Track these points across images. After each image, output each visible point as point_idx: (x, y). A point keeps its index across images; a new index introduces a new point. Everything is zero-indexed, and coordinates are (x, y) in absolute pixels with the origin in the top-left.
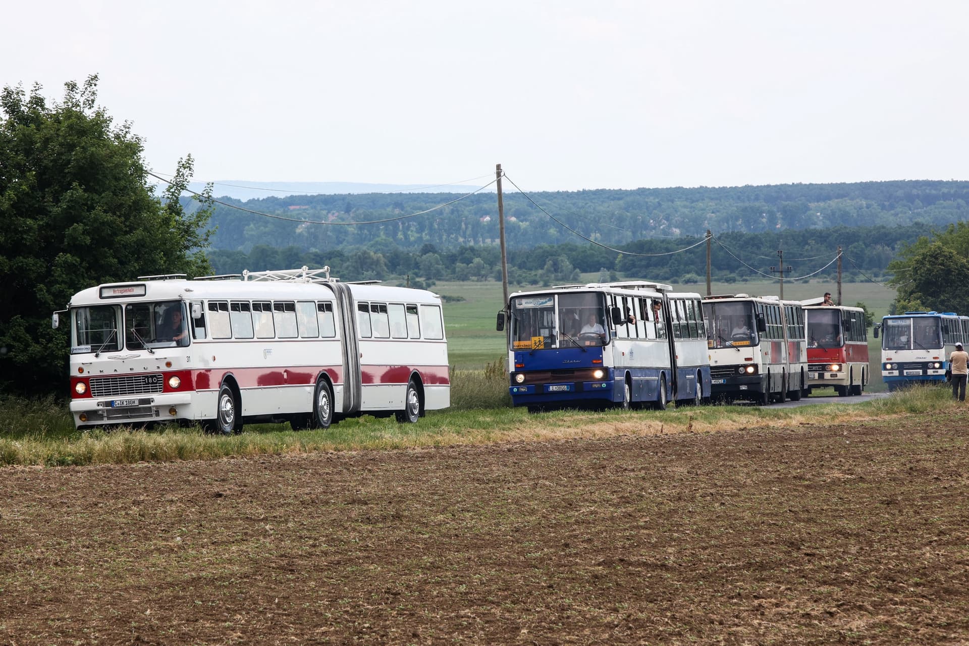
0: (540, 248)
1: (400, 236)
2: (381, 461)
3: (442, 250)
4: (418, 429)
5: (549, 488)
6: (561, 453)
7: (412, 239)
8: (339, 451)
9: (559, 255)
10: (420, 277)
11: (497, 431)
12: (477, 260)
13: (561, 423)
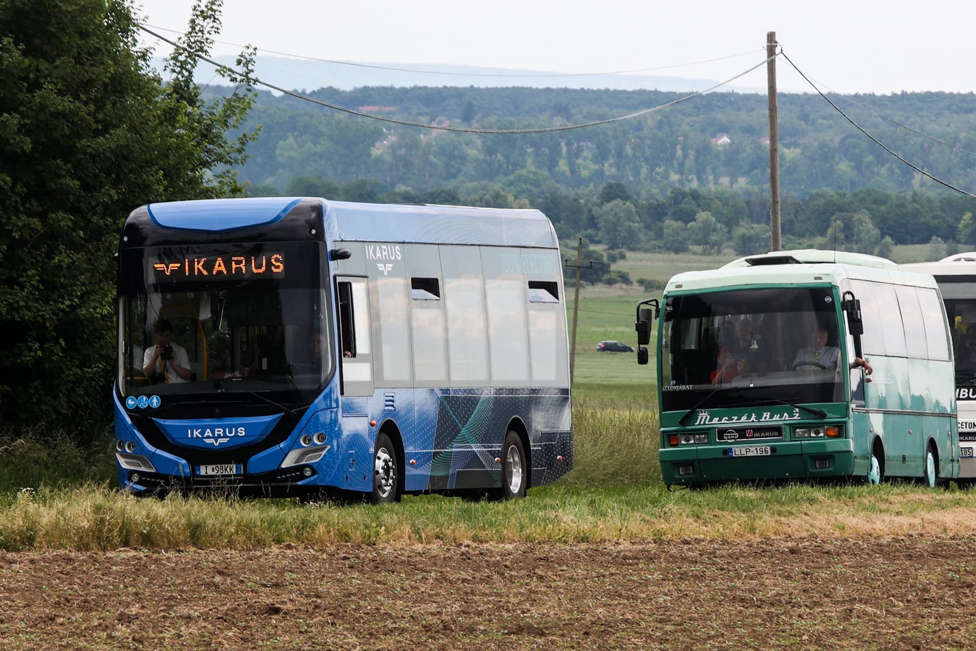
0: (820, 196)
1: (563, 166)
2: (560, 561)
3: (639, 195)
4: (625, 507)
5: (873, 618)
6: (888, 559)
7: (585, 173)
8: (481, 542)
9: (855, 211)
10: (599, 242)
11: (767, 517)
12: (702, 216)
13: (884, 506)
